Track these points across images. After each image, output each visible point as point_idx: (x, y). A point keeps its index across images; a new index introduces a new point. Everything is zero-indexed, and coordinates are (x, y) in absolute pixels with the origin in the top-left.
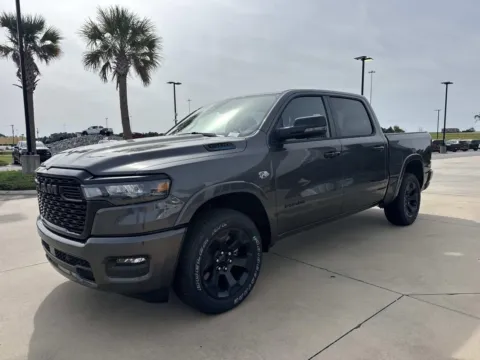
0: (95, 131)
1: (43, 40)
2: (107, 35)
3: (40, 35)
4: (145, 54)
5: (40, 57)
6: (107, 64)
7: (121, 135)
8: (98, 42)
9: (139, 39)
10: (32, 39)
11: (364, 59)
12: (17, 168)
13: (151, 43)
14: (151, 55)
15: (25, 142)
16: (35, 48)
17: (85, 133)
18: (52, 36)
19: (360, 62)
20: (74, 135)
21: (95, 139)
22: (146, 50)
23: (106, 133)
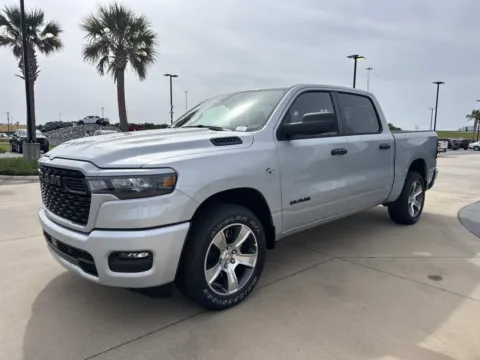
0: (91, 121)
1: (44, 33)
2: (107, 30)
3: (41, 28)
4: (142, 49)
5: (41, 49)
6: (106, 58)
7: (117, 125)
8: (97, 36)
9: (136, 35)
10: (33, 32)
11: (356, 57)
12: (17, 156)
13: (148, 39)
14: (148, 50)
15: (26, 130)
16: (36, 41)
17: (81, 122)
18: (53, 29)
19: (353, 60)
20: (70, 124)
21: (91, 128)
22: (143, 45)
23: (102, 123)
